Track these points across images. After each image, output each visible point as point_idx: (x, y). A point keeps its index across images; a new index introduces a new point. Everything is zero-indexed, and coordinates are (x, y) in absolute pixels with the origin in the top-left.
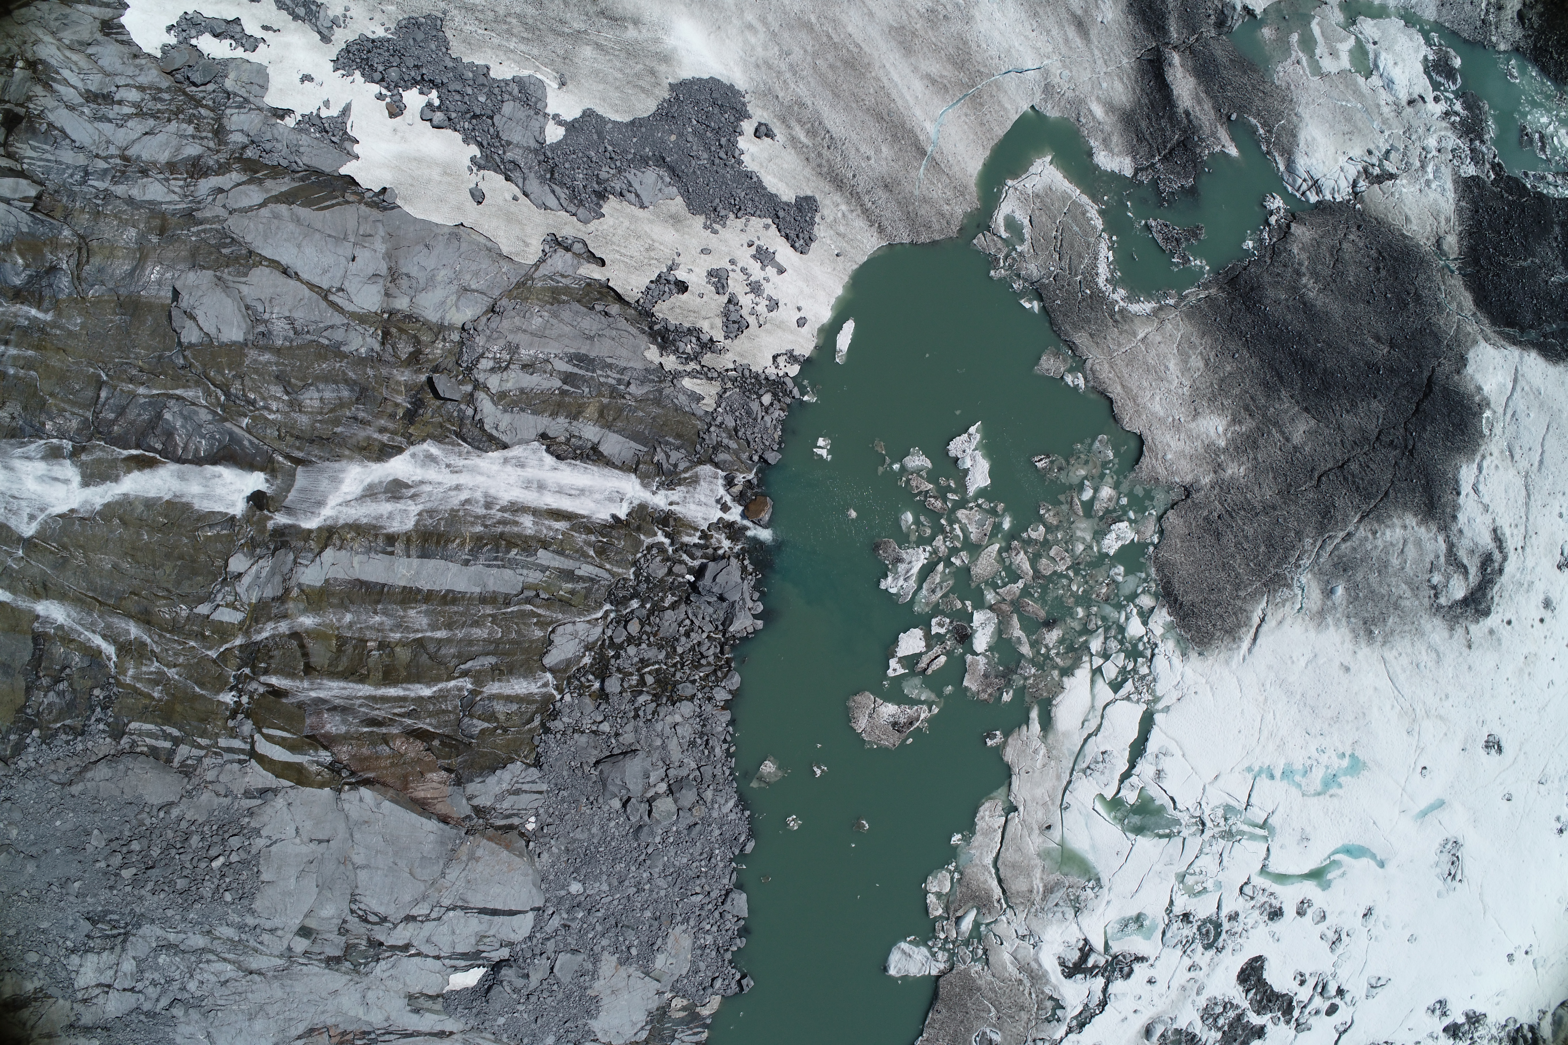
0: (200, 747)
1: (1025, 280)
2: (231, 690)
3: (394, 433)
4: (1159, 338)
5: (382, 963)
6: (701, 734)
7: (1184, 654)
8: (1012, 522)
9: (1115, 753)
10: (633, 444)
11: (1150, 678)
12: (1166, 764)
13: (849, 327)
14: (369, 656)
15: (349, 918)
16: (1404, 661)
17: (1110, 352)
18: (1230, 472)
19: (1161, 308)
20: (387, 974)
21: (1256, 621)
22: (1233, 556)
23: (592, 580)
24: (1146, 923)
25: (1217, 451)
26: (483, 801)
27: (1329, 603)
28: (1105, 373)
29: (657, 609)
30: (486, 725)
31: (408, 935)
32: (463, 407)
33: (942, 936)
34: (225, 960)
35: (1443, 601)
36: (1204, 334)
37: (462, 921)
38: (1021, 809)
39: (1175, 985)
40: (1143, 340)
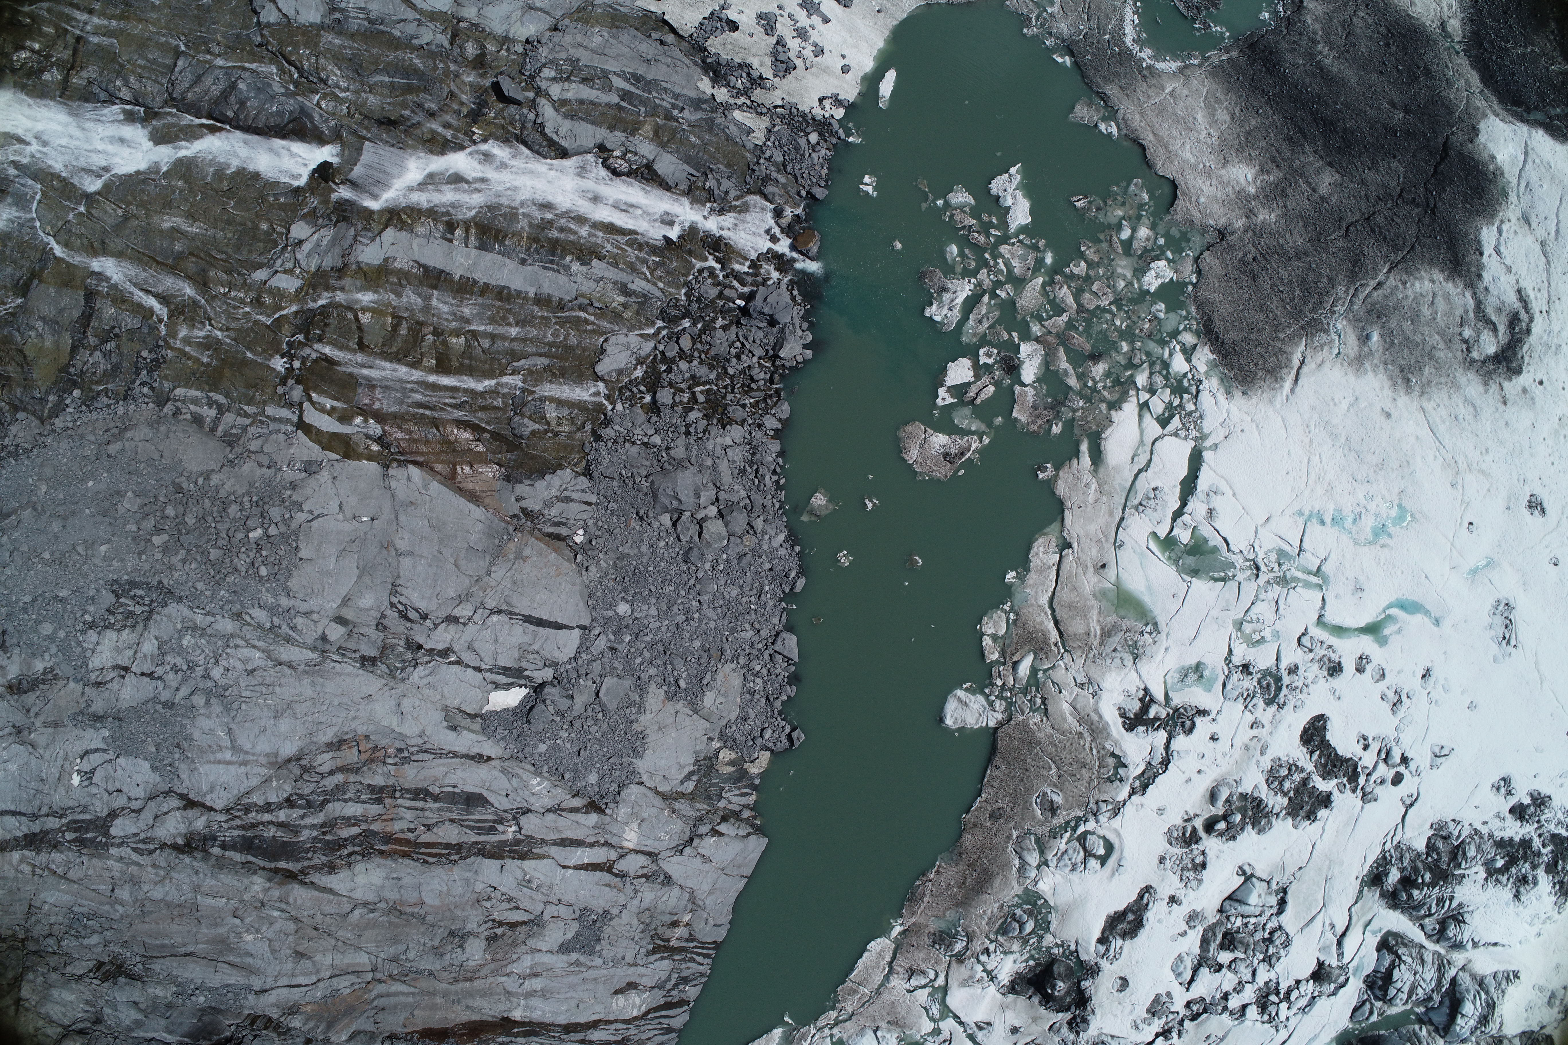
0: (246, 415)
1: (1057, 38)
2: (282, 357)
3: (457, 130)
4: (1186, 92)
5: (420, 668)
6: (752, 463)
7: (1228, 393)
8: (1053, 258)
9: (1166, 490)
10: (686, 167)
11: (1197, 414)
12: (1217, 502)
13: (890, 77)
14: (423, 340)
15: (388, 612)
16: (1443, 412)
17: (1141, 103)
18: (1261, 217)
19: (1186, 67)
20: (425, 681)
21: (1296, 363)
22: (1270, 298)
23: (645, 295)
24: (1206, 673)
25: (1248, 197)
26: (533, 505)
27: (1366, 349)
28: (1137, 122)
29: (708, 328)
30: (537, 426)
31: (449, 637)
32: (525, 111)
33: (999, 683)
34: (254, 647)
35: (1475, 355)
36: (1228, 91)
37: (506, 627)
38: (1075, 545)
39: (1238, 743)
40: (1171, 93)
